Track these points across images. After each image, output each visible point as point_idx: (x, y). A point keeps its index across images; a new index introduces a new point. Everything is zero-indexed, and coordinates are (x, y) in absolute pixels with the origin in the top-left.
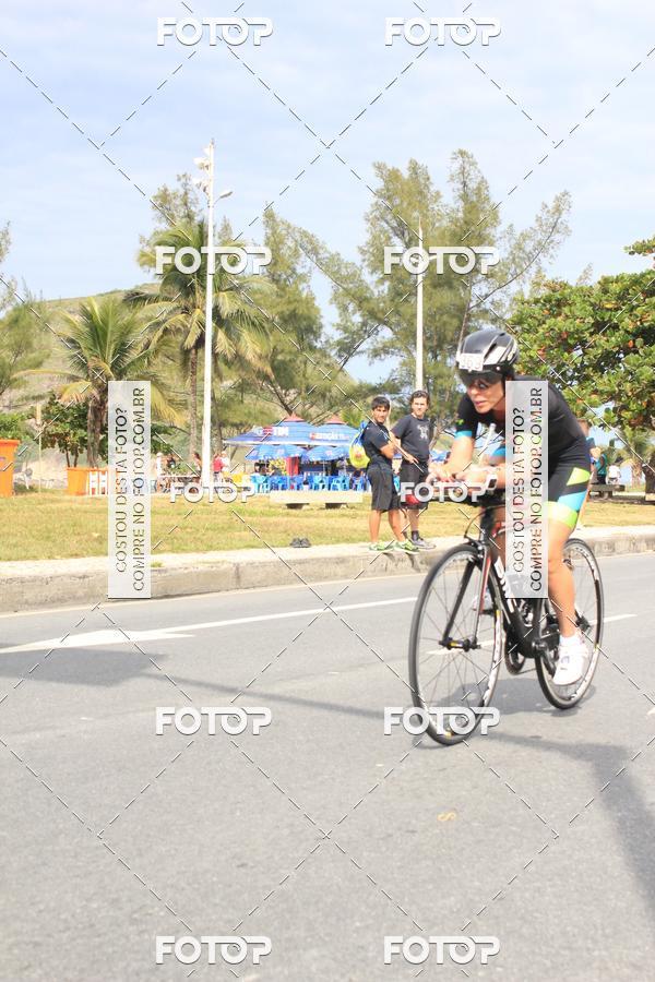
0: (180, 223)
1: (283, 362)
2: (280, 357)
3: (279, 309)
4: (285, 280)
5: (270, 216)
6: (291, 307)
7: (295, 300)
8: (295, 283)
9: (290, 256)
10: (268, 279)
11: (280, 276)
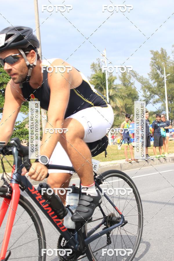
0: (98, 72)
1: (129, 107)
2: (128, 106)
3: (126, 93)
4: (128, 85)
6: (130, 92)
7: (131, 90)
8: (130, 85)
9: (128, 78)
10: (123, 85)
11: (126, 84)
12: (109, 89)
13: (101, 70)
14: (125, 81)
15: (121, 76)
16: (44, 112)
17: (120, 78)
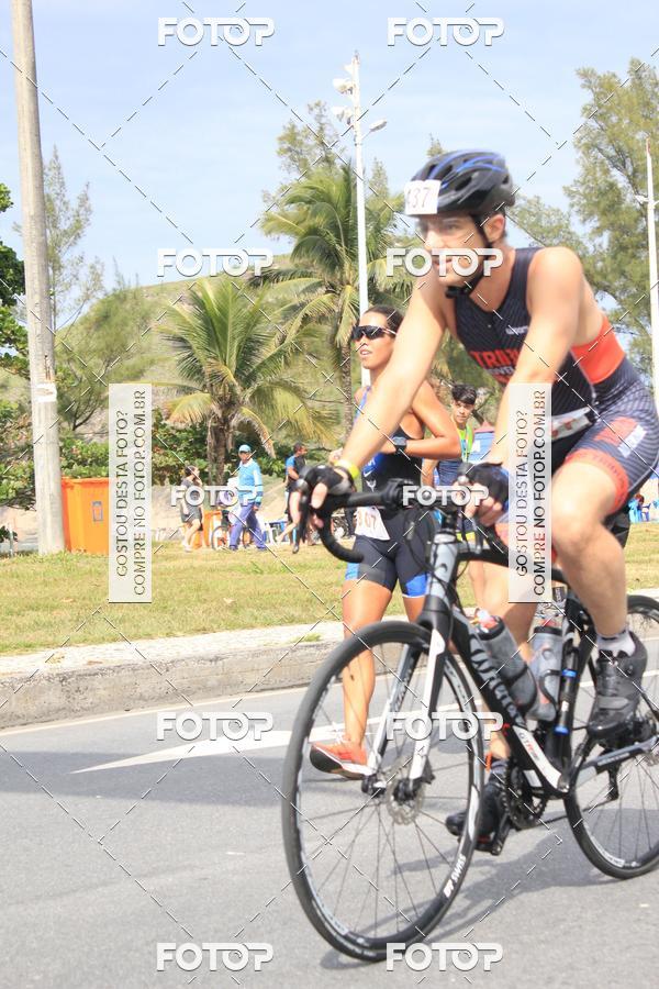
12: (373, 256)
13: (328, 160)
16: (41, 369)
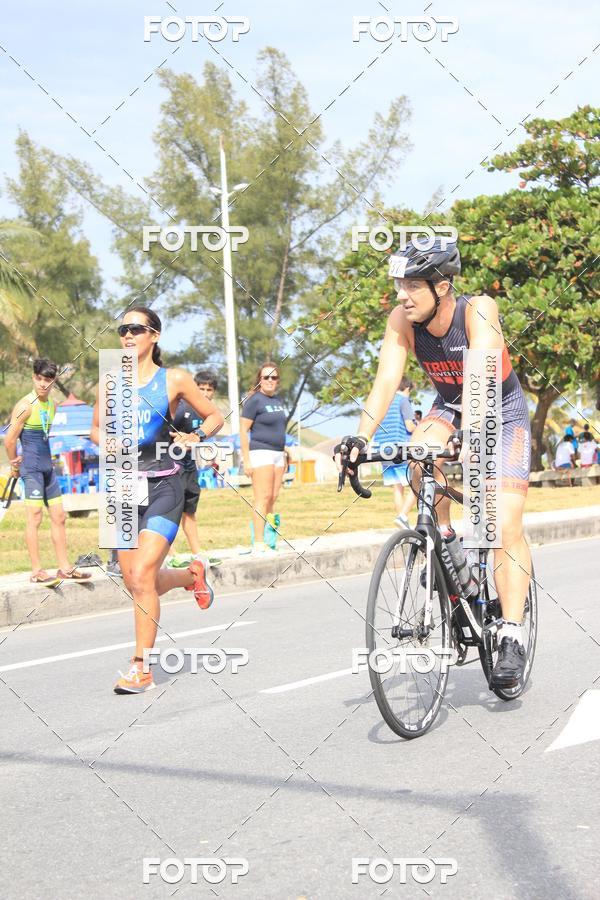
1: (54, 330)
2: (49, 324)
3: (44, 261)
4: (50, 224)
5: (24, 143)
6: (60, 257)
7: (65, 249)
8: (62, 227)
9: (54, 193)
10: (27, 223)
11: (43, 218)
14: (35, 204)
15: (18, 182)
17: (14, 189)
